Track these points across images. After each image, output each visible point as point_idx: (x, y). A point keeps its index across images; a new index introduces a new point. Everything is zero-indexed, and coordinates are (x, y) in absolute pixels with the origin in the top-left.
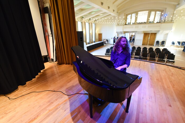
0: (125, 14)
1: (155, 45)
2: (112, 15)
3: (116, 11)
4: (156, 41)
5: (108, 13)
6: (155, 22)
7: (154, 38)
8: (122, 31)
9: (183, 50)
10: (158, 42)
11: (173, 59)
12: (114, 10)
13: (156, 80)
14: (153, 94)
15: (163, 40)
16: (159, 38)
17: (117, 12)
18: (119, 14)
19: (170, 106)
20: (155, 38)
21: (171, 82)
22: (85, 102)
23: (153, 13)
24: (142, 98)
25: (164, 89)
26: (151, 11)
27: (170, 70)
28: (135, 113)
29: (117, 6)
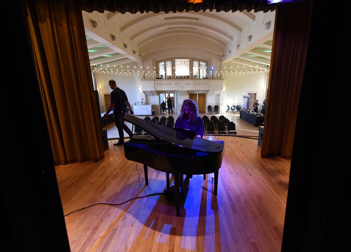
0: (153, 59)
1: (207, 112)
2: (131, 60)
3: (137, 52)
4: (207, 106)
5: (123, 56)
6: (201, 77)
7: (204, 102)
8: (153, 89)
9: (240, 117)
10: (210, 107)
11: (235, 129)
12: (134, 52)
13: (229, 155)
14: (232, 170)
15: (215, 105)
16: (210, 101)
17: (140, 56)
18: (144, 59)
19: (251, 175)
20: (206, 101)
21: (243, 153)
22: (156, 205)
23: (196, 63)
24: (223, 176)
25: (240, 161)
26: (193, 60)
27: (237, 141)
28: (224, 192)
29: (139, 45)
